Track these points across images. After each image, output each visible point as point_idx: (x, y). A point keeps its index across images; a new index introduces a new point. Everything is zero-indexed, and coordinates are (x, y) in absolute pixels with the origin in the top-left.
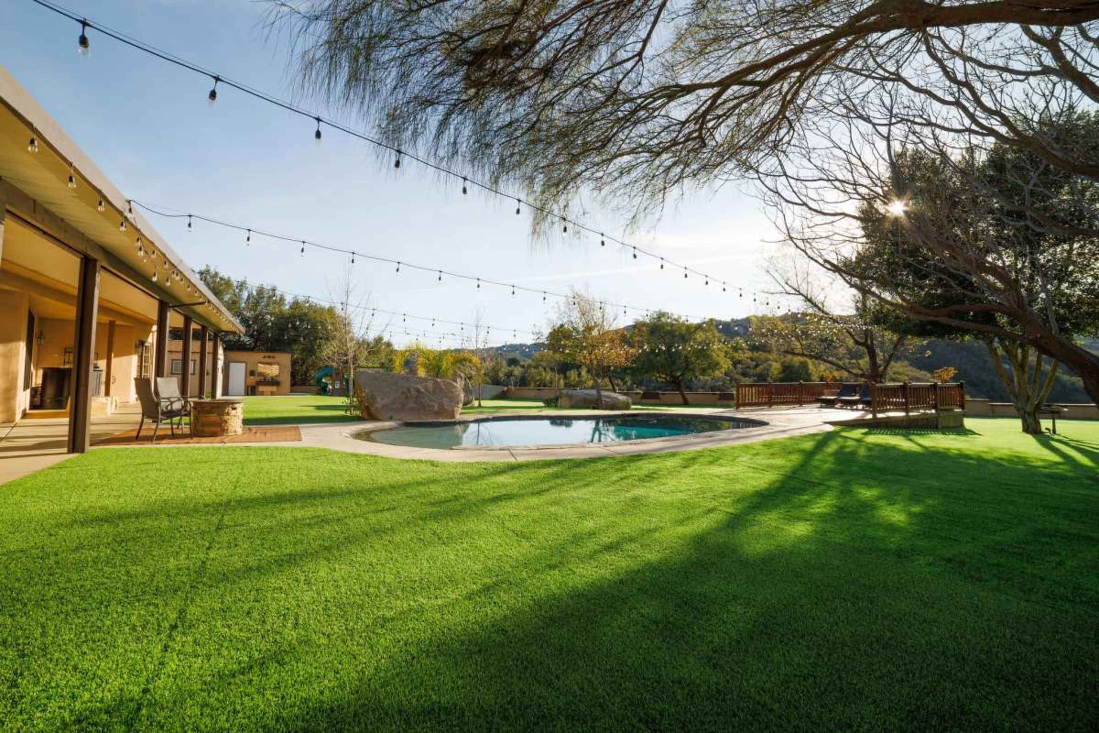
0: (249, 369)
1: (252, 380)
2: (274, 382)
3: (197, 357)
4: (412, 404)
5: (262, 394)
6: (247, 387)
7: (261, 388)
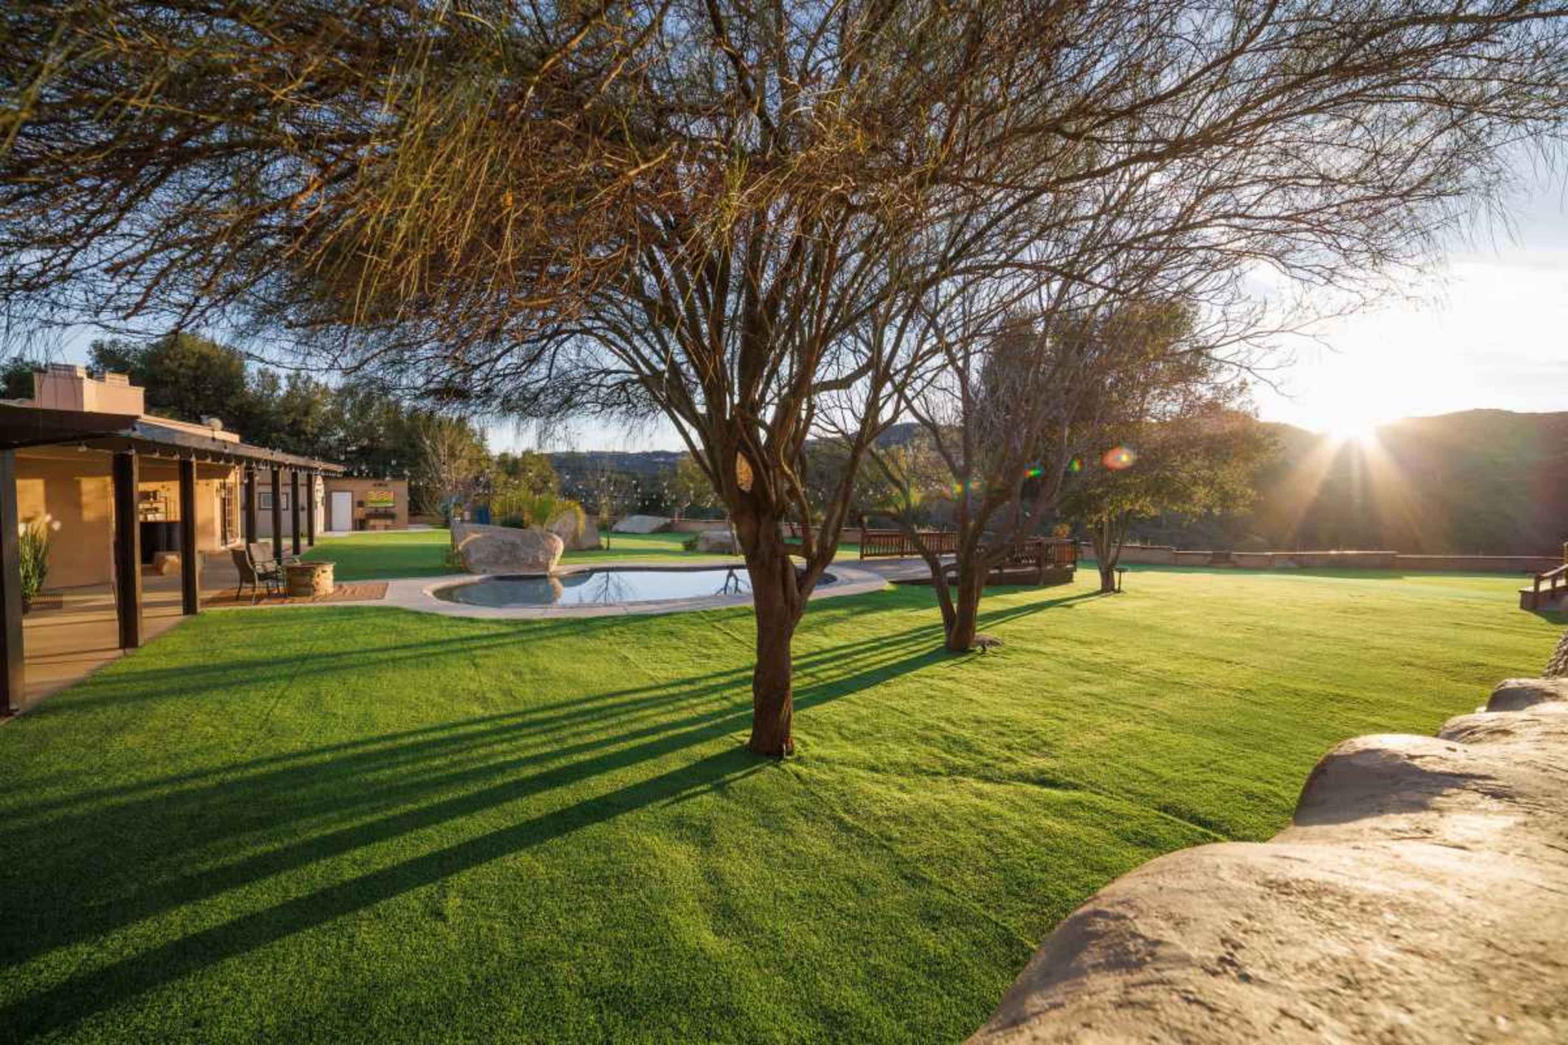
0: (356, 499)
1: (361, 513)
2: (387, 514)
3: (289, 490)
4: (506, 558)
5: (374, 528)
6: (354, 521)
7: (372, 522)
